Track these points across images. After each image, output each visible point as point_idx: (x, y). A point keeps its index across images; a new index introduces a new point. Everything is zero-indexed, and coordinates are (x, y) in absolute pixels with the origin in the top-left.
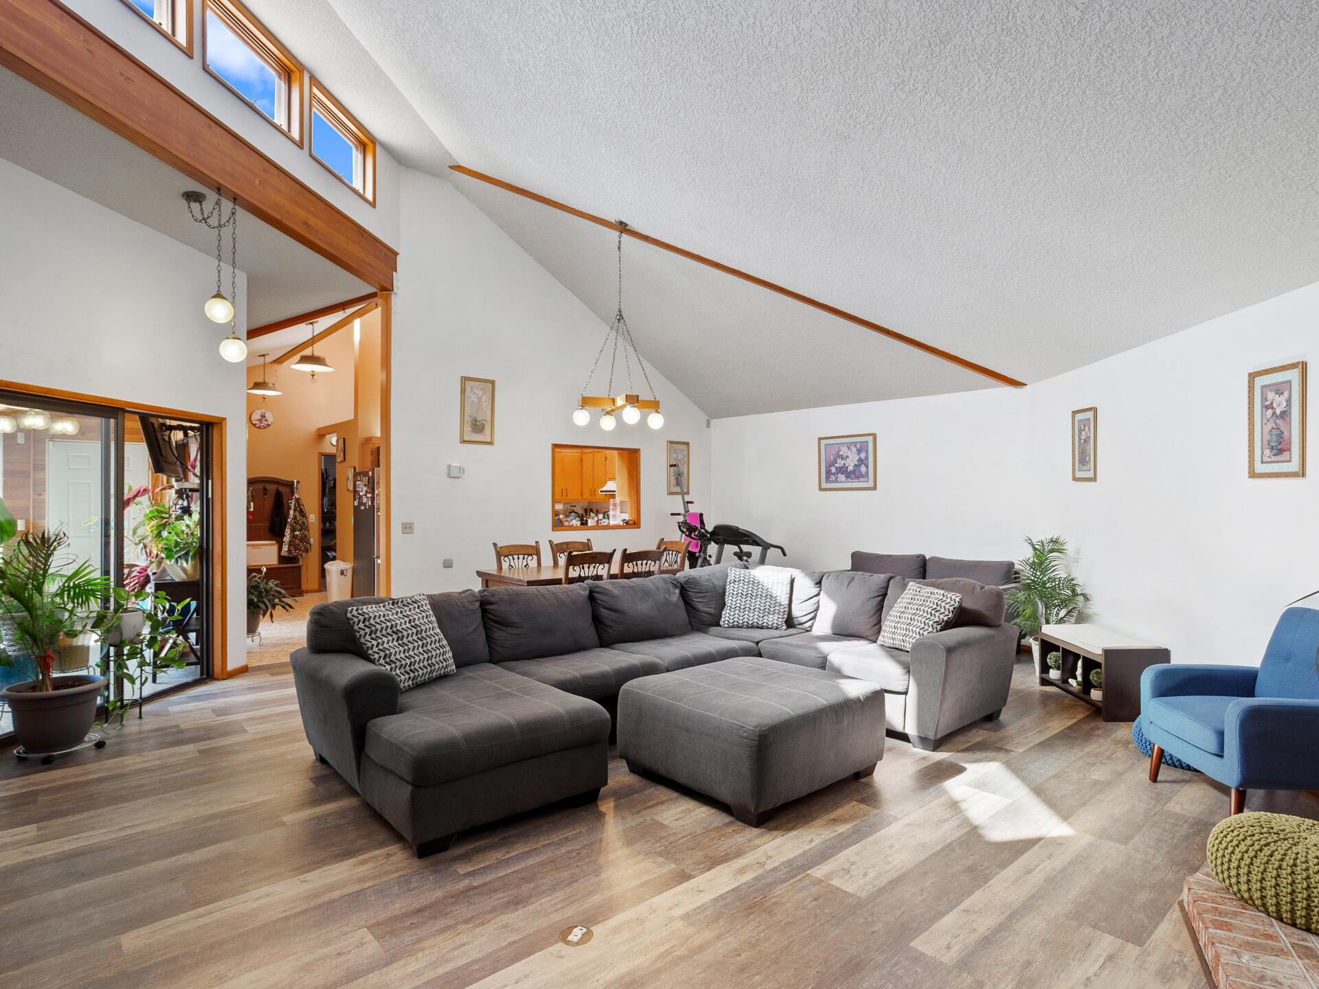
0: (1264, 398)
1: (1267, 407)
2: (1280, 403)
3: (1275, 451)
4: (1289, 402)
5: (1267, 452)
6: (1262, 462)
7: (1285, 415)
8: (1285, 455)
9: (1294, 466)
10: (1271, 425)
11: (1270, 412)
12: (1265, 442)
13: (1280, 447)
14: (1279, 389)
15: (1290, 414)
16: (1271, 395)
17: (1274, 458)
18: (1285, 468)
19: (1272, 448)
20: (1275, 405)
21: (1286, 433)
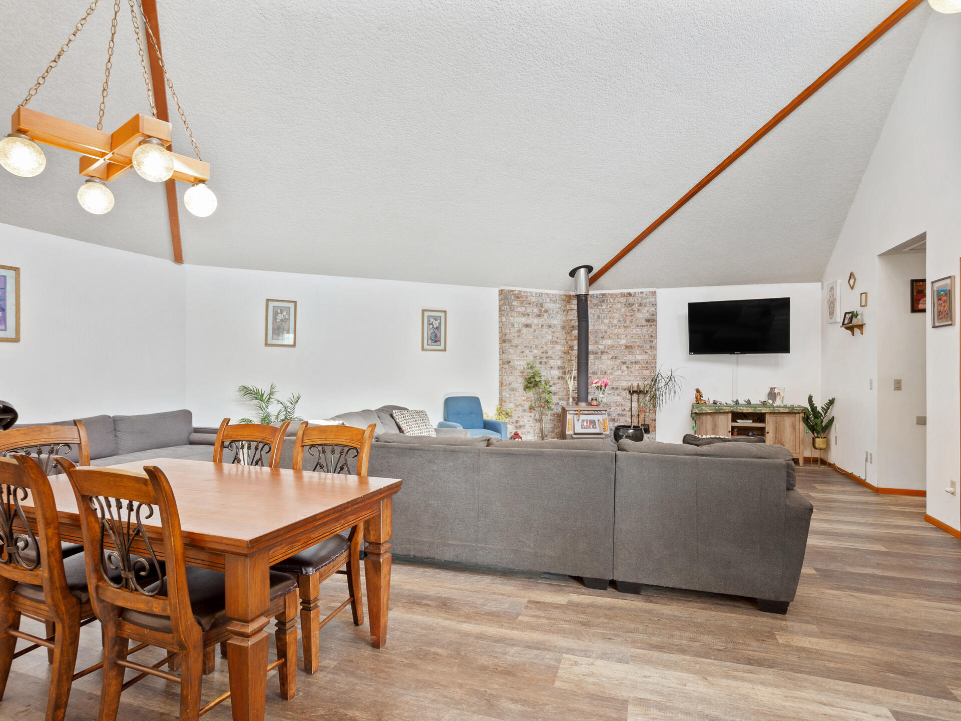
0: (429, 321)
1: (430, 324)
2: (436, 324)
3: (433, 341)
4: (440, 324)
5: (430, 341)
6: (428, 345)
7: (438, 328)
8: (438, 343)
9: (442, 347)
10: (432, 331)
11: (431, 326)
12: (429, 337)
13: (435, 339)
14: (436, 318)
15: (440, 328)
16: (432, 320)
17: (433, 344)
18: (438, 348)
19: (432, 340)
20: (433, 324)
21: (438, 335)
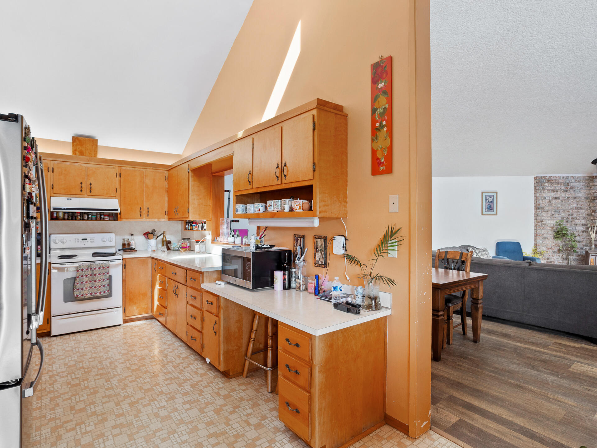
0: (486, 198)
1: (487, 200)
4: (493, 199)
5: (487, 210)
8: (492, 210)
9: (495, 213)
10: (488, 203)
11: (487, 201)
13: (490, 208)
14: (490, 196)
16: (488, 198)
18: (492, 213)
19: (488, 209)
